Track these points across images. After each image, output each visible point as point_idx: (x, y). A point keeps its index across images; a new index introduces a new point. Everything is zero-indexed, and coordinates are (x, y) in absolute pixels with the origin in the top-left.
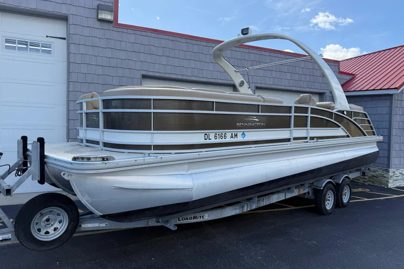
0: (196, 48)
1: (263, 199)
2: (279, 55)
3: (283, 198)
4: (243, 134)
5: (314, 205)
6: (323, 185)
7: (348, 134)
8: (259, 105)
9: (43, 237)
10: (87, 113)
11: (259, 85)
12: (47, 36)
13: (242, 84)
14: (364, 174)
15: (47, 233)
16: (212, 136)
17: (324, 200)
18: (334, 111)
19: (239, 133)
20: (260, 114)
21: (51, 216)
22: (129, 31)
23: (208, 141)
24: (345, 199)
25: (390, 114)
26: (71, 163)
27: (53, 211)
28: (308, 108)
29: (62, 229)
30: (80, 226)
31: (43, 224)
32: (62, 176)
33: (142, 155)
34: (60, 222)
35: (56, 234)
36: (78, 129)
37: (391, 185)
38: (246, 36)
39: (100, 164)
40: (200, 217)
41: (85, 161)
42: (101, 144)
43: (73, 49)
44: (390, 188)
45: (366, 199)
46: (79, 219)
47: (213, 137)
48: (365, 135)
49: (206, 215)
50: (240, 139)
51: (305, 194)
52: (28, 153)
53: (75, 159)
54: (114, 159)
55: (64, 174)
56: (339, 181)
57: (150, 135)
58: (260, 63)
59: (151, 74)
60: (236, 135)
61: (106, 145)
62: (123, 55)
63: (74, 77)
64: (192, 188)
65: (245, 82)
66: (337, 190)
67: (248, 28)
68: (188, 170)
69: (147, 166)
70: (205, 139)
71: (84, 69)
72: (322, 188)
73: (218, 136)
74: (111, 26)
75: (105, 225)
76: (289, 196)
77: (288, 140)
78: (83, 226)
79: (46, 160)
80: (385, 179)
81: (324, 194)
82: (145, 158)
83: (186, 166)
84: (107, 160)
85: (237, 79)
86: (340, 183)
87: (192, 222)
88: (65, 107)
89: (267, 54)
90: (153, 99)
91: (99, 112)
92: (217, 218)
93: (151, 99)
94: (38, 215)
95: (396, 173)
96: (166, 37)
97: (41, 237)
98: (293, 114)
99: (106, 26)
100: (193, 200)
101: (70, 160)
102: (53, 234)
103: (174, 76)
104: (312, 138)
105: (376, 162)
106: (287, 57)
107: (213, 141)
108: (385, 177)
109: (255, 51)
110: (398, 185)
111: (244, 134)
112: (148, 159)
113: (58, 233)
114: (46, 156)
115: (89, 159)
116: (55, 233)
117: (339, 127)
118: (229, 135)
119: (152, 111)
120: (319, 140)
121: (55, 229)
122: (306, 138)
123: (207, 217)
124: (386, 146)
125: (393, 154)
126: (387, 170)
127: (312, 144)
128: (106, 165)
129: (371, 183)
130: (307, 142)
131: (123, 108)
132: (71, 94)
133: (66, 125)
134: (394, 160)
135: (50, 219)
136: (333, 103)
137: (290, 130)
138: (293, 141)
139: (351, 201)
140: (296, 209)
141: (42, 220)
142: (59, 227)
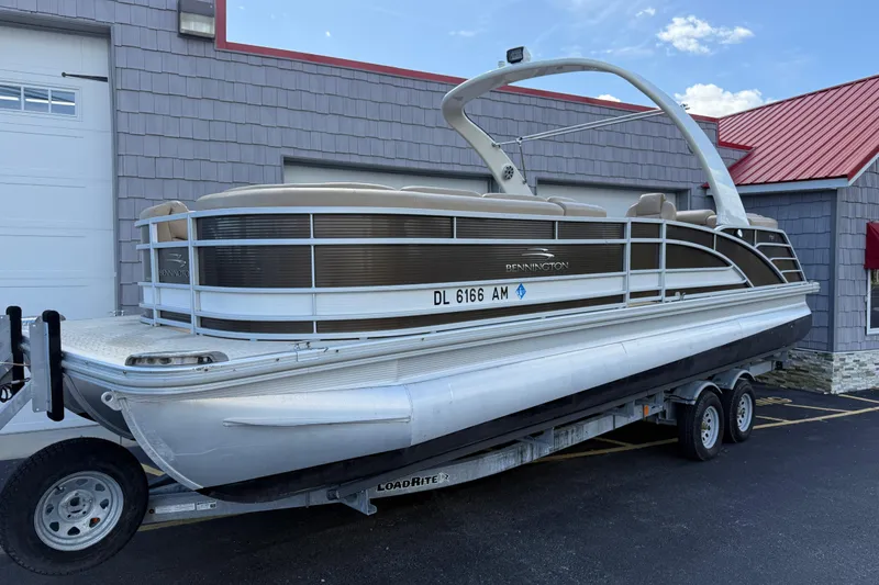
0: (402, 96)
1: (567, 433)
2: (588, 109)
3: (610, 428)
4: (521, 289)
5: (676, 440)
6: (697, 396)
7: (747, 279)
8: (554, 222)
9: (64, 542)
10: (159, 250)
11: (546, 176)
12: (64, 75)
13: (508, 173)
14: (779, 366)
15: (74, 531)
16: (451, 295)
17: (699, 429)
18: (717, 230)
19: (512, 285)
20: (557, 241)
21: (83, 493)
22: (253, 60)
23: (442, 308)
24: (743, 424)
25: (832, 234)
26: (125, 372)
27: (86, 481)
28: (659, 225)
29: (108, 520)
30: (152, 511)
31: (63, 512)
32: (104, 401)
33: (291, 346)
34: (104, 505)
35: (96, 533)
36: (142, 287)
37: (836, 389)
38: (517, 65)
39: (192, 371)
40: (428, 479)
41: (158, 367)
42: (194, 320)
43: (124, 101)
44: (835, 395)
45: (786, 422)
46: (147, 494)
47: (454, 297)
48: (783, 282)
49: (441, 474)
50: (513, 299)
51: (657, 415)
52: (24, 346)
53: (132, 361)
54: (223, 357)
55: (108, 398)
56: (730, 384)
57: (308, 298)
58: (546, 126)
59: (304, 155)
60: (505, 292)
61: (206, 322)
63: (128, 167)
64: (409, 418)
65: (515, 169)
66: (726, 404)
67: (522, 49)
68: (399, 376)
69: (305, 371)
70: (436, 304)
71: (152, 147)
72: (694, 403)
73: (464, 295)
74: (209, 49)
75: (209, 508)
76: (622, 422)
77: (619, 298)
78: (158, 511)
79: (64, 363)
80: (825, 375)
81: (698, 414)
82: (299, 353)
83: (394, 367)
84: (210, 361)
85: (498, 163)
86: (732, 388)
87: (409, 492)
88: (110, 236)
89: (561, 106)
90: (314, 215)
91: (187, 248)
92: (465, 480)
93: (309, 215)
94: (51, 492)
95: (847, 361)
96: (337, 72)
97: (60, 542)
98: (628, 240)
99: (197, 48)
100: (412, 444)
101: (121, 364)
102: (87, 534)
103: (356, 160)
104: (670, 293)
105: (807, 338)
106: (607, 112)
107: (454, 306)
108: (824, 371)
109: (534, 101)
110: (851, 386)
111: (523, 289)
112: (306, 355)
113: (99, 530)
114: (65, 354)
115: (166, 360)
116: (91, 532)
117: (728, 265)
118: (488, 292)
119: (312, 241)
120: (686, 297)
121: (93, 522)
122: (657, 293)
123: (443, 478)
124: (825, 304)
125: (840, 319)
126: (826, 355)
127: (671, 304)
128: (207, 374)
129: (793, 385)
130: (661, 301)
131: (243, 237)
132: (123, 203)
133: (115, 274)
134: (843, 335)
135: (81, 500)
136: (713, 212)
137: (624, 276)
138: (628, 300)
139: (755, 427)
140: (636, 450)
141: (62, 503)
142: (101, 517)
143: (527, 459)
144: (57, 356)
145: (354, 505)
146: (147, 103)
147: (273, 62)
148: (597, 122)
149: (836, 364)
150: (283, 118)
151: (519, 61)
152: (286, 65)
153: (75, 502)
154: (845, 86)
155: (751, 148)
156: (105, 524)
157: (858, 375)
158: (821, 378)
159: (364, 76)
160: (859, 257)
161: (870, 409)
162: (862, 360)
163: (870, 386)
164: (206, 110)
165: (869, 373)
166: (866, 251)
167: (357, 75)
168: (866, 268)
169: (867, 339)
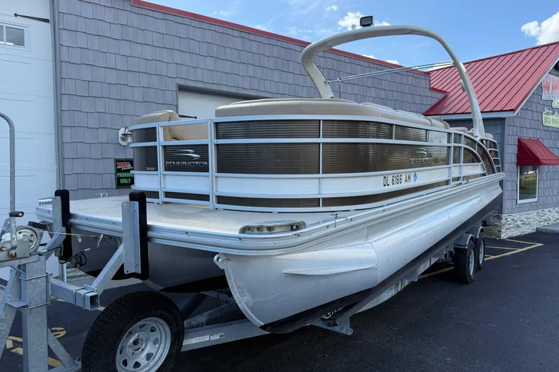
0: (254, 47)
3: (429, 266)
6: (467, 243)
7: (486, 171)
8: (427, 131)
10: (165, 147)
12: (16, 15)
14: (485, 223)
15: (137, 365)
16: (390, 180)
18: (477, 139)
20: (429, 144)
21: (142, 335)
22: (156, 15)
23: (387, 189)
24: (481, 259)
25: (502, 144)
26: (238, 239)
27: (145, 325)
29: (159, 355)
30: (182, 343)
31: (129, 350)
32: (216, 262)
33: (331, 216)
34: (155, 342)
37: (504, 236)
38: (370, 28)
39: (291, 236)
41: (265, 234)
44: (503, 240)
45: (492, 257)
48: (495, 173)
50: (412, 183)
53: (245, 230)
54: (305, 226)
55: (218, 260)
56: (476, 235)
57: (316, 181)
59: (192, 84)
60: (409, 178)
61: (222, 200)
62: (148, 53)
64: (377, 266)
67: (371, 17)
68: (367, 237)
70: (385, 186)
71: (86, 73)
72: (466, 247)
73: (395, 180)
74: (126, 5)
75: (219, 337)
78: (185, 343)
79: (150, 234)
80: (497, 228)
81: (468, 254)
82: (336, 221)
83: (365, 233)
86: (478, 237)
88: (53, 138)
90: (324, 120)
93: (320, 120)
95: (508, 220)
98: (452, 144)
99: (118, 3)
100: (377, 284)
101: (237, 233)
102: (146, 366)
107: (391, 187)
108: (496, 226)
110: (510, 234)
112: (338, 223)
115: (271, 229)
116: (149, 364)
117: (479, 161)
118: (403, 177)
119: (321, 140)
120: (468, 181)
121: (149, 356)
122: (459, 179)
125: (505, 195)
126: (499, 216)
127: (465, 186)
128: (300, 237)
130: (461, 184)
132: (65, 115)
134: (507, 204)
135: (140, 341)
136: (467, 129)
137: (449, 168)
138: (451, 183)
140: (425, 278)
141: (129, 344)
142: (154, 352)
143: (399, 290)
144: (144, 228)
146: (82, 41)
147: (171, 18)
149: (503, 221)
150: (178, 57)
151: (369, 25)
152: (179, 20)
153: (136, 343)
154: (494, 57)
155: (445, 92)
156: (156, 359)
157: (513, 228)
158: (495, 230)
159: (230, 32)
160: (514, 159)
161: (529, 248)
162: (515, 219)
163: (518, 234)
164: (125, 49)
165: (518, 226)
166: (518, 155)
167: (225, 30)
168: (517, 165)
169: (518, 206)
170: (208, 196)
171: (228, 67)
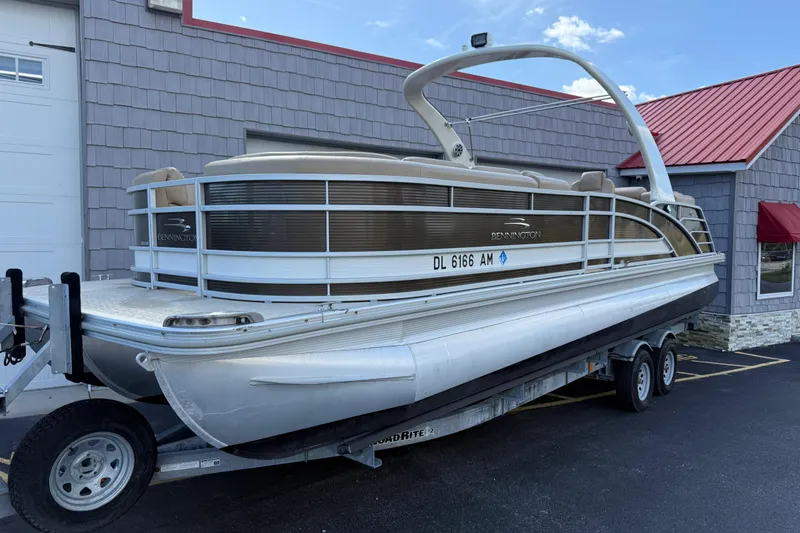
0: (358, 77)
1: (530, 389)
2: (521, 95)
3: (563, 384)
4: (503, 255)
5: (614, 392)
6: (634, 353)
7: (674, 250)
8: (530, 194)
9: (77, 502)
10: (158, 215)
11: (484, 155)
12: (31, 44)
13: (458, 151)
14: (691, 327)
15: (86, 491)
16: (447, 260)
17: (636, 382)
18: (652, 205)
19: (496, 251)
20: (532, 212)
21: (94, 454)
22: (217, 37)
23: (440, 273)
24: (667, 381)
25: (731, 211)
26: (163, 333)
27: (98, 441)
29: (118, 480)
30: (159, 470)
31: (75, 473)
32: (139, 362)
33: (318, 308)
34: (113, 465)
35: (107, 492)
36: (133, 251)
37: (733, 346)
38: (480, 50)
39: (231, 332)
40: (416, 433)
41: (197, 327)
42: (201, 283)
43: (94, 72)
44: (732, 353)
45: (698, 376)
46: (156, 452)
48: (698, 252)
49: (427, 428)
50: (496, 266)
51: (597, 372)
52: (27, 308)
53: (170, 322)
54: (261, 319)
55: (142, 359)
56: (658, 342)
57: (323, 261)
58: (485, 109)
59: (267, 129)
60: (490, 258)
61: (213, 285)
63: (97, 135)
64: (414, 375)
65: (464, 149)
66: (655, 358)
67: (486, 34)
68: (404, 335)
69: (329, 331)
70: (435, 269)
71: (119, 117)
72: (632, 360)
73: (458, 261)
74: (175, 25)
75: (213, 465)
76: (573, 377)
77: (578, 265)
78: (164, 469)
79: (84, 325)
80: (722, 335)
81: (635, 370)
82: (325, 314)
83: (399, 329)
84: (247, 321)
85: (450, 140)
86: (660, 346)
87: (399, 445)
88: (78, 203)
89: (498, 91)
90: (329, 181)
91: (194, 213)
92: (447, 434)
93: (324, 181)
94: (65, 453)
95: (741, 322)
96: (296, 51)
97: (73, 503)
98: (587, 212)
99: (165, 23)
100: (416, 400)
101: (159, 325)
102: (98, 494)
104: (617, 261)
105: (714, 303)
106: (536, 98)
107: (450, 271)
108: (722, 331)
109: (474, 86)
110: (744, 345)
111: (505, 256)
112: (331, 317)
113: (110, 490)
114: (85, 316)
115: (205, 321)
116: (102, 492)
117: (659, 236)
118: (477, 258)
119: (327, 207)
120: (629, 265)
121: (105, 482)
122: (607, 261)
123: (429, 432)
124: (725, 270)
125: (736, 286)
126: (724, 317)
127: (618, 271)
128: (245, 334)
129: (695, 344)
130: (610, 268)
132: (91, 172)
133: (82, 241)
134: (738, 299)
135: (92, 461)
137: (583, 245)
138: (586, 267)
139: (676, 381)
140: (577, 403)
141: (74, 464)
142: (112, 477)
143: (499, 413)
144: (77, 318)
145: (360, 459)
146: (115, 74)
147: (238, 40)
148: (529, 108)
149: (732, 325)
150: (247, 93)
151: (482, 45)
152: (248, 42)
153: (86, 463)
154: (735, 82)
155: (657, 134)
156: (115, 485)
157: (750, 335)
158: (719, 337)
159: (322, 56)
160: (752, 232)
161: (764, 364)
162: (753, 321)
163: (759, 344)
164: (173, 83)
165: (758, 333)
166: (758, 227)
167: (315, 55)
168: (759, 240)
169: (758, 303)
170: (196, 279)
171: (318, 105)
